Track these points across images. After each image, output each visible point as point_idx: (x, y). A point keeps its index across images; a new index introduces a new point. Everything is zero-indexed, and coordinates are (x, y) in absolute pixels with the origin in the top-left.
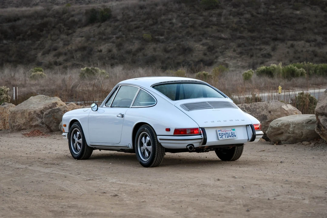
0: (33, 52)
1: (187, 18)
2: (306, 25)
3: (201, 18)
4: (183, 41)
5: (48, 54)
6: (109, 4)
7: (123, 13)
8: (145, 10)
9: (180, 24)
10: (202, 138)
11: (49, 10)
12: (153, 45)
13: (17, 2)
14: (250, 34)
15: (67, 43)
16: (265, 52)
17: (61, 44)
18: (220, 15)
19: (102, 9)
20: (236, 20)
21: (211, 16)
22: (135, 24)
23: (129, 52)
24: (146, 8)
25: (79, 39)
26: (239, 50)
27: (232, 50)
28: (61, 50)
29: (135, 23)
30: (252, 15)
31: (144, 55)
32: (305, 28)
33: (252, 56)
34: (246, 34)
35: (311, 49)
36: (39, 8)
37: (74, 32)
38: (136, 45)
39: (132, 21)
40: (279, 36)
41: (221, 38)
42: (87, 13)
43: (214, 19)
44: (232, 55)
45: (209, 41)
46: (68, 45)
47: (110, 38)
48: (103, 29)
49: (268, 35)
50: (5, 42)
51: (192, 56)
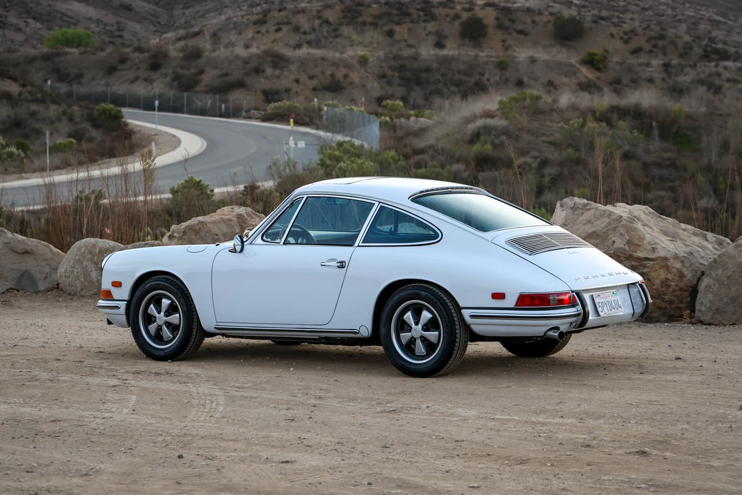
10: (579, 314)
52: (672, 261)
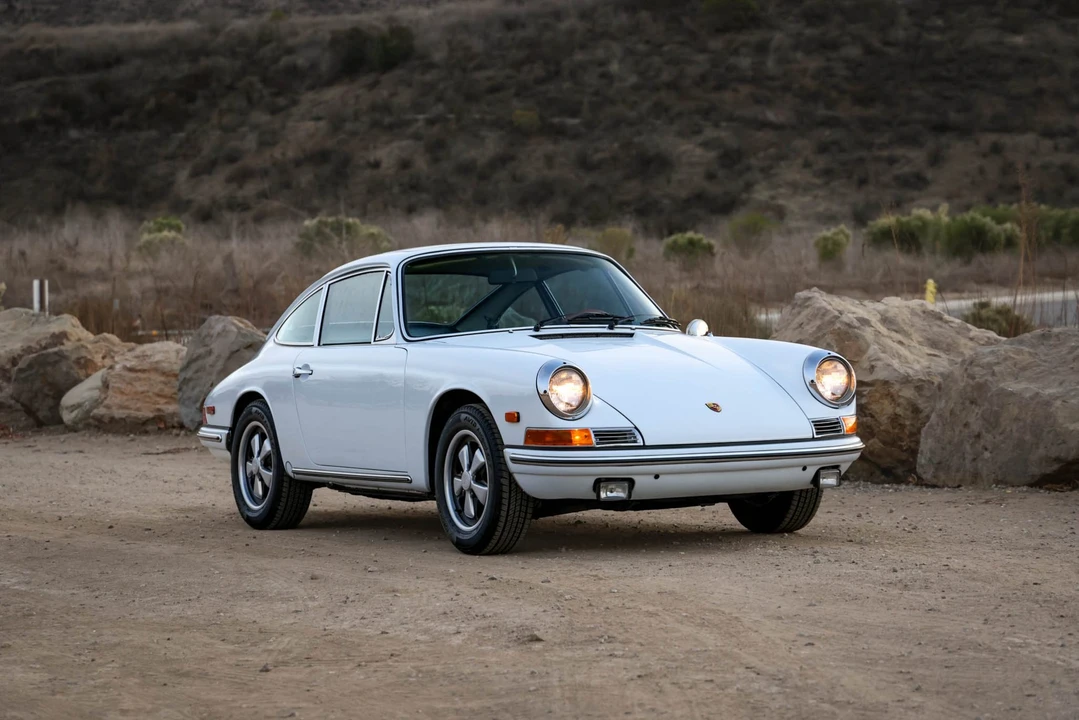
0: (161, 169)
1: (657, 60)
2: (1043, 83)
3: (701, 57)
4: (639, 133)
5: (209, 173)
6: (407, 14)
7: (449, 43)
8: (521, 34)
9: (633, 79)
11: (215, 31)
12: (543, 147)
13: (134, 5)
14: (858, 111)
15: (268, 140)
16: (907, 169)
17: (250, 141)
18: (762, 48)
19: (385, 28)
20: (814, 63)
21: (736, 52)
22: (489, 79)
23: (466, 169)
24: (523, 26)
25: (310, 125)
26: (821, 162)
27: (800, 161)
28: (250, 162)
29: (490, 73)
30: (869, 50)
31: (515, 178)
32: (1040, 92)
33: (863, 182)
34: (846, 111)
35: (1059, 159)
36: (185, 26)
37: (295, 103)
38: (491, 145)
39: (480, 67)
40: (953, 116)
41: (764, 125)
42: (335, 41)
43: (745, 62)
44: (798, 177)
45: (725, 134)
46: (273, 144)
47: (408, 123)
48: (385, 93)
49: (918, 115)
50: (74, 134)
51: (669, 181)
52: (897, 387)
